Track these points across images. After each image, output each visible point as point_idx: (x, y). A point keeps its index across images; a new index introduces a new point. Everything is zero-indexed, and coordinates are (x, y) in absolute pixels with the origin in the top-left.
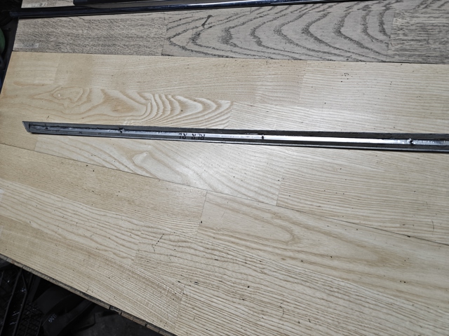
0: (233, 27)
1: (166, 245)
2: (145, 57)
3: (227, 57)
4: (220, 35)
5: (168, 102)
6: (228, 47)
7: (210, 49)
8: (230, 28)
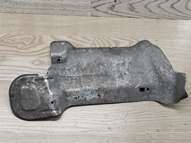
0: (134, 4)
1: (132, 117)
2: (79, 17)
3: (134, 18)
4: (127, 7)
5: (106, 41)
6: (134, 13)
7: (123, 14)
8: (132, 4)
